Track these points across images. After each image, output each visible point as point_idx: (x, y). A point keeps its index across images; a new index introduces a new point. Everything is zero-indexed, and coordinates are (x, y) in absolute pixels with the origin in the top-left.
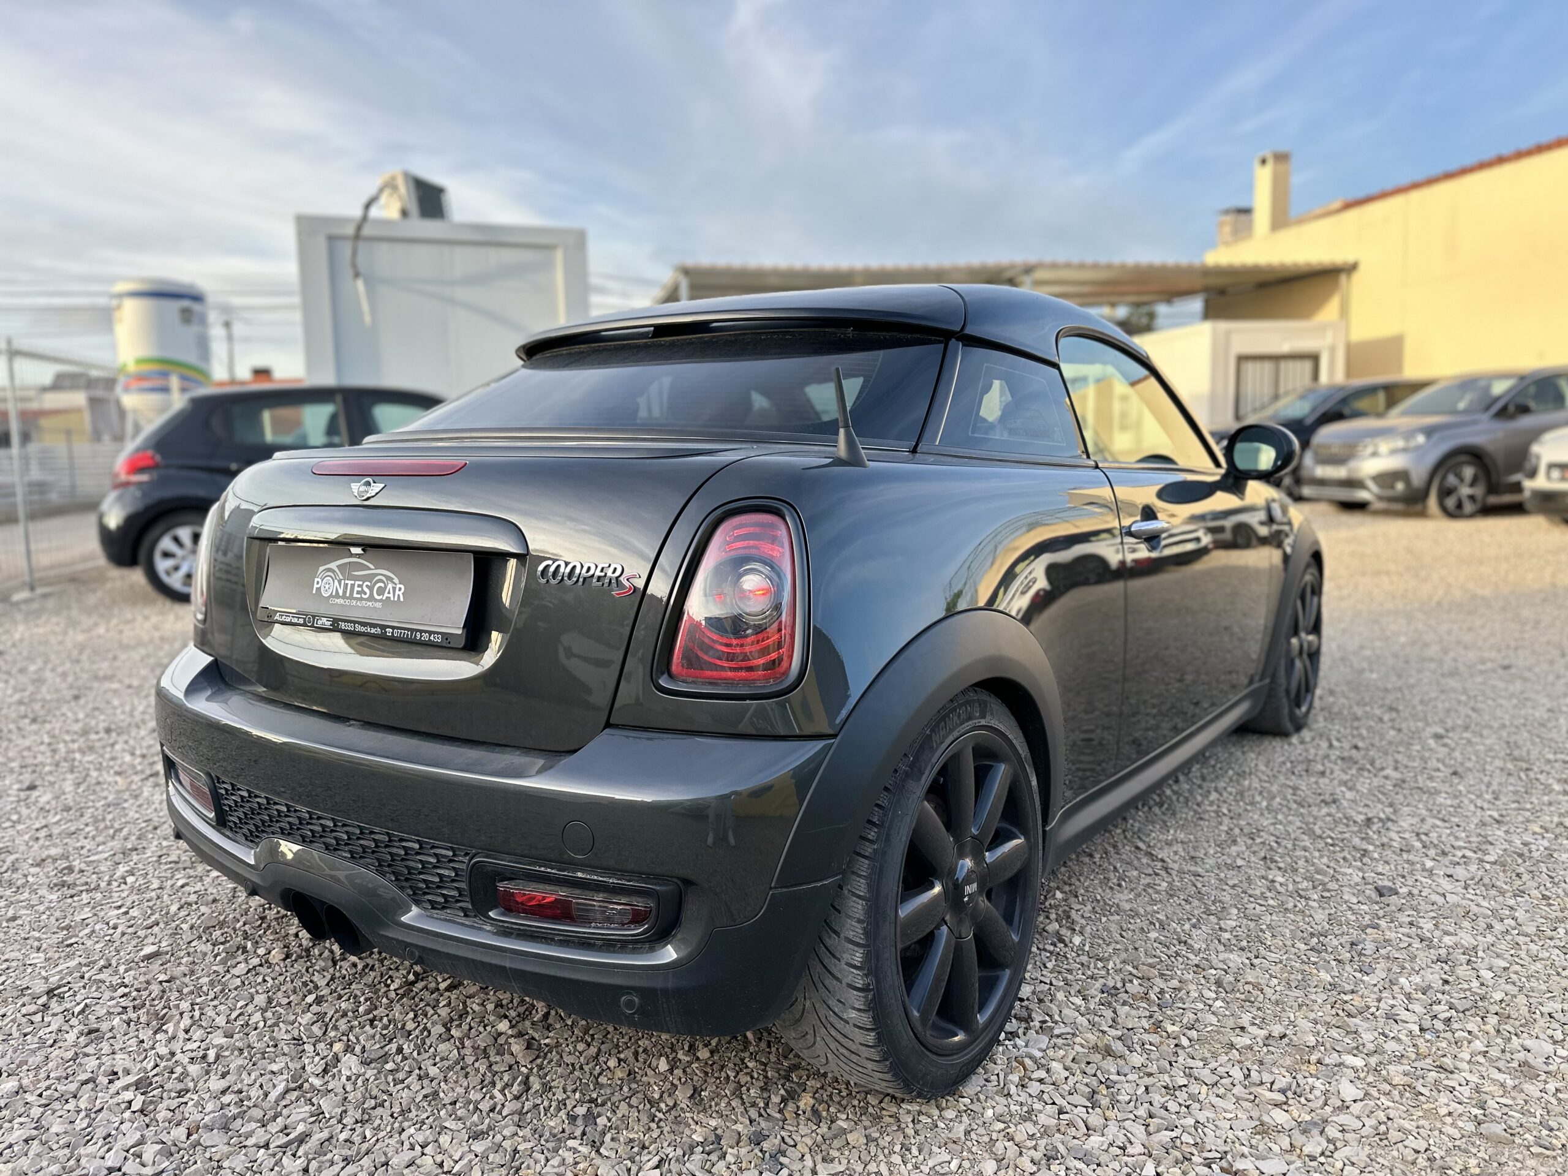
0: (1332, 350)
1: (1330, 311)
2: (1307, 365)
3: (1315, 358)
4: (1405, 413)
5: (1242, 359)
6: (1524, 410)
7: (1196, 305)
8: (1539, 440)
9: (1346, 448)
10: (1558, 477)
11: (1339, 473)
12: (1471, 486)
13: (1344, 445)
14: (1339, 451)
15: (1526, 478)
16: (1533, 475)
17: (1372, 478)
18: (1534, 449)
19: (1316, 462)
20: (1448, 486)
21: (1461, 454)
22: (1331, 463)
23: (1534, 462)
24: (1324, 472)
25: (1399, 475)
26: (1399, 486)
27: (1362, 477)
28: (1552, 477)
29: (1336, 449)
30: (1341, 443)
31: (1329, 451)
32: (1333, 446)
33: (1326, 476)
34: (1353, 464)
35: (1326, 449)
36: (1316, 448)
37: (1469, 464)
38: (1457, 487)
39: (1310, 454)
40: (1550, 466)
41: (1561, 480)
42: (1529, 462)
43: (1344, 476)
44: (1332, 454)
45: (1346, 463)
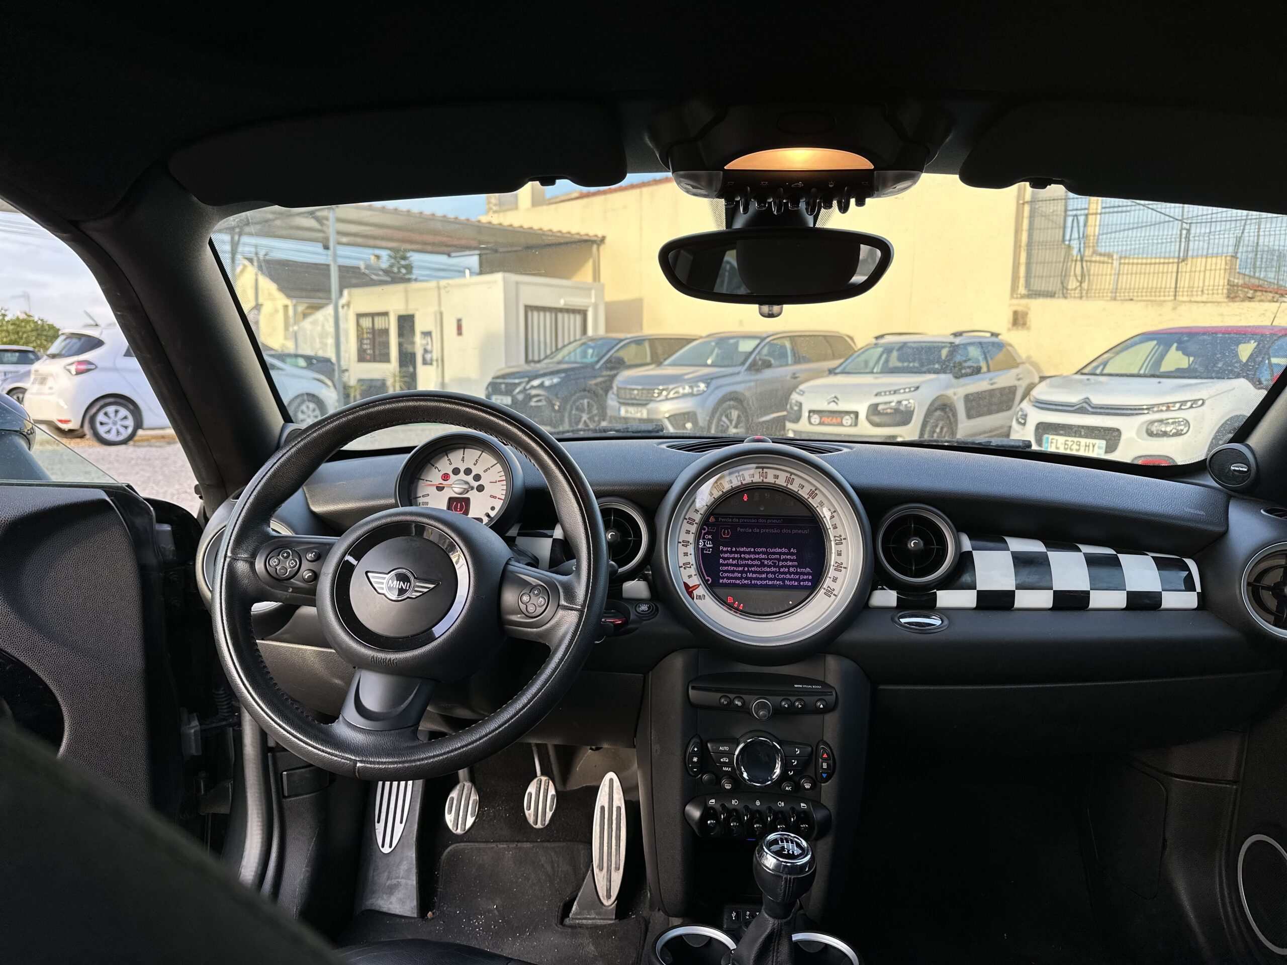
0: (596, 306)
1: (585, 275)
2: (579, 318)
3: (583, 313)
4: (673, 364)
5: (528, 308)
6: (768, 365)
7: (473, 260)
8: (798, 390)
9: (644, 391)
10: (818, 421)
11: (641, 413)
12: (736, 427)
13: (643, 389)
14: (638, 394)
15: (790, 421)
16: (797, 419)
17: (668, 418)
18: (795, 397)
19: (620, 403)
20: (722, 426)
21: (730, 400)
22: (633, 405)
23: (796, 408)
24: (627, 412)
25: (689, 416)
26: (689, 425)
27: (660, 417)
28: (813, 421)
29: (636, 392)
30: (640, 387)
31: (630, 394)
32: (634, 389)
33: (629, 415)
34: (652, 405)
35: (627, 391)
36: (617, 391)
37: (735, 408)
38: (728, 427)
39: (613, 396)
40: (810, 412)
41: (821, 424)
42: (791, 408)
43: (645, 416)
44: (633, 397)
45: (646, 404)
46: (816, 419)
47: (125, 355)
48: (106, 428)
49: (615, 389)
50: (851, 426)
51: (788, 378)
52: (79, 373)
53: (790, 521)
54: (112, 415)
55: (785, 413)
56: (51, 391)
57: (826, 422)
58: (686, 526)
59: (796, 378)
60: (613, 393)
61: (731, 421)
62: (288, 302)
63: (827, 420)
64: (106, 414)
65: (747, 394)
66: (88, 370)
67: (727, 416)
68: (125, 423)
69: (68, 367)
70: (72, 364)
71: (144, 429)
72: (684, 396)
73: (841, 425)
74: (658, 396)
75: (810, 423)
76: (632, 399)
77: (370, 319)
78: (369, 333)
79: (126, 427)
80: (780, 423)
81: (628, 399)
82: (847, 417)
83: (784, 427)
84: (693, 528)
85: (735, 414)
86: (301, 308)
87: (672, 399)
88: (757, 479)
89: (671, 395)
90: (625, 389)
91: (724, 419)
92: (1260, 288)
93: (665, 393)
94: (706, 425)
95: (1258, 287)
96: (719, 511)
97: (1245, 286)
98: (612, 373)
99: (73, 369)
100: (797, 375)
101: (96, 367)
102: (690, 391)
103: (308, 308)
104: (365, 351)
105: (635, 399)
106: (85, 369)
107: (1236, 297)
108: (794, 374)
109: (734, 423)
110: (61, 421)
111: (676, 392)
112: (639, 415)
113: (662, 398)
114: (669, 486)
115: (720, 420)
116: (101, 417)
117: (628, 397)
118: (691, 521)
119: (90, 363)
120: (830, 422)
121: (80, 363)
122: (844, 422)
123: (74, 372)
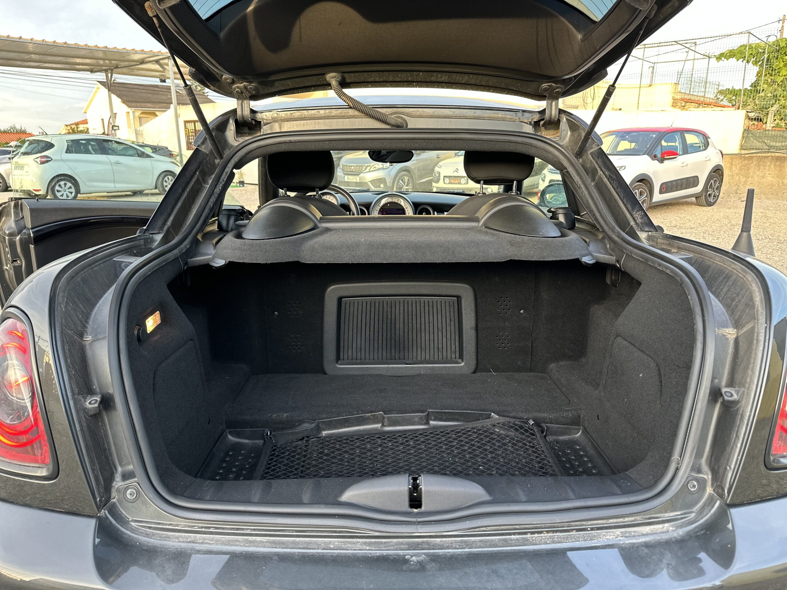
8: (438, 165)
9: (357, 167)
10: (448, 181)
11: (356, 179)
12: (407, 186)
13: (356, 166)
14: (354, 169)
15: (434, 182)
16: (438, 181)
17: (370, 182)
18: (437, 169)
19: (344, 174)
20: (400, 185)
21: (403, 171)
22: (352, 175)
23: (437, 175)
24: (348, 178)
25: (382, 180)
26: (382, 186)
27: (366, 181)
28: (446, 181)
29: (353, 168)
30: (355, 165)
31: (350, 168)
32: (352, 166)
33: (349, 180)
34: (362, 175)
35: (348, 167)
36: (343, 167)
37: (407, 175)
38: (403, 186)
39: (340, 170)
40: (444, 177)
41: (450, 183)
42: (435, 175)
43: (358, 181)
44: (351, 170)
45: (358, 175)
46: (447, 180)
47: (66, 152)
48: (61, 193)
49: (341, 166)
50: (465, 184)
51: (435, 157)
52: (42, 163)
53: (398, 210)
54: (63, 186)
55: (432, 178)
56: (27, 174)
57: (452, 182)
58: (376, 211)
59: (439, 158)
60: (340, 168)
61: (404, 183)
62: (129, 110)
63: (453, 181)
64: (60, 186)
65: (412, 167)
66: (47, 161)
67: (402, 180)
68: (71, 190)
69: (35, 160)
70: (38, 158)
71: (80, 194)
72: (379, 169)
73: (460, 183)
74: (365, 170)
75: (444, 183)
76: (351, 172)
77: (193, 124)
78: (193, 132)
79: (71, 193)
80: (430, 182)
81: (349, 172)
82: (463, 179)
83: (432, 184)
84: (377, 212)
85: (406, 179)
86: (138, 113)
87: (373, 171)
88: (391, 201)
89: (372, 169)
90: (347, 166)
91: (400, 181)
92: (689, 101)
93: (368, 168)
94: (391, 185)
95: (688, 100)
96: (383, 208)
97: (682, 99)
98: (339, 156)
99: (38, 160)
100: (439, 156)
101: (52, 159)
102: (382, 166)
103: (142, 113)
104: (191, 143)
105: (352, 172)
106: (46, 160)
107: (676, 106)
108: (438, 155)
109: (406, 184)
110: (35, 190)
111: (375, 167)
112: (355, 180)
113: (367, 170)
114: (372, 203)
115: (398, 182)
116: (57, 188)
117: (349, 170)
118: (377, 210)
119: (48, 157)
120: (455, 182)
121: (42, 157)
122: (462, 182)
123: (39, 163)
